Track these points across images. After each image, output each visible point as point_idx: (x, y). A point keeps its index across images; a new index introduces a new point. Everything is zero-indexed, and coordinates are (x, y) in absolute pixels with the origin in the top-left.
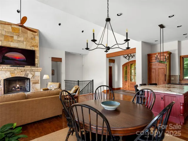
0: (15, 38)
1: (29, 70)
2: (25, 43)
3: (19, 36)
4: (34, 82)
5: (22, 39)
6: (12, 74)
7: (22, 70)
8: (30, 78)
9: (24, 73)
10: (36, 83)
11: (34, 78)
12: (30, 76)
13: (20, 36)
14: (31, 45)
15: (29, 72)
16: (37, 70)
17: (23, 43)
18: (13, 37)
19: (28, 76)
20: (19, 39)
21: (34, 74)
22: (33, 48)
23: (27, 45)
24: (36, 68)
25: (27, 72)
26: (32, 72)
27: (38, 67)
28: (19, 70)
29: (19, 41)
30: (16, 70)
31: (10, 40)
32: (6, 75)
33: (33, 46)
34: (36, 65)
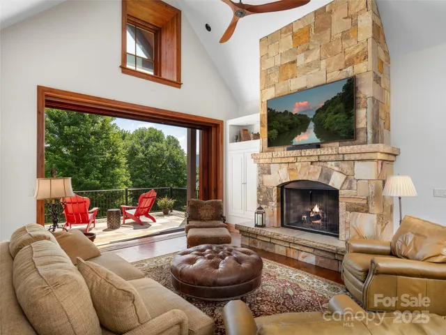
0: (301, 60)
1: (333, 158)
2: (323, 63)
3: (308, 49)
4: (351, 204)
5: (315, 55)
6: (292, 173)
7: (313, 159)
8: (337, 186)
9: (317, 168)
10: (357, 210)
11: (350, 188)
12: (336, 181)
13: (311, 48)
14: (343, 63)
15: (333, 163)
16: (358, 157)
17: (319, 67)
18: (294, 62)
19: (329, 180)
20: (309, 60)
21: (349, 172)
22: (349, 69)
23: (330, 69)
24: (356, 148)
25: (329, 165)
26: (345, 166)
27: (366, 143)
28: (306, 159)
29: (309, 65)
30: (299, 159)
31: (290, 75)
32: (281, 175)
33: (350, 62)
34: (362, 134)
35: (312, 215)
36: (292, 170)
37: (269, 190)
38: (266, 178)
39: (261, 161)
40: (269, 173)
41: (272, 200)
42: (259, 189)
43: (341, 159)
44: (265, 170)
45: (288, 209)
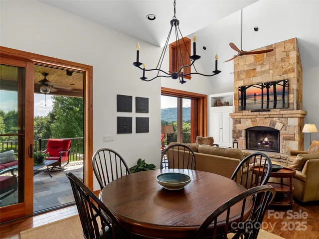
0: (259, 69)
1: (277, 116)
2: (271, 72)
3: (262, 64)
4: (286, 137)
5: (267, 67)
6: (254, 123)
7: (266, 116)
8: (279, 129)
9: (268, 121)
10: (289, 140)
11: (286, 130)
12: (278, 126)
13: (264, 63)
14: (282, 72)
15: (277, 118)
16: (290, 116)
17: (269, 73)
18: (255, 69)
19: (274, 127)
20: (263, 69)
21: (285, 122)
22: (285, 75)
23: (275, 74)
24: (289, 112)
25: (275, 119)
26: (283, 119)
27: (293, 110)
28: (262, 116)
29: (263, 72)
30: (258, 116)
31: (252, 75)
32: (247, 124)
33: (286, 72)
34: (291, 106)
35: (264, 143)
36: (254, 121)
37: (240, 132)
38: (238, 125)
39: (235, 117)
40: (240, 123)
41: (241, 136)
42: (234, 131)
43: (281, 117)
44: (237, 121)
45: (250, 140)
